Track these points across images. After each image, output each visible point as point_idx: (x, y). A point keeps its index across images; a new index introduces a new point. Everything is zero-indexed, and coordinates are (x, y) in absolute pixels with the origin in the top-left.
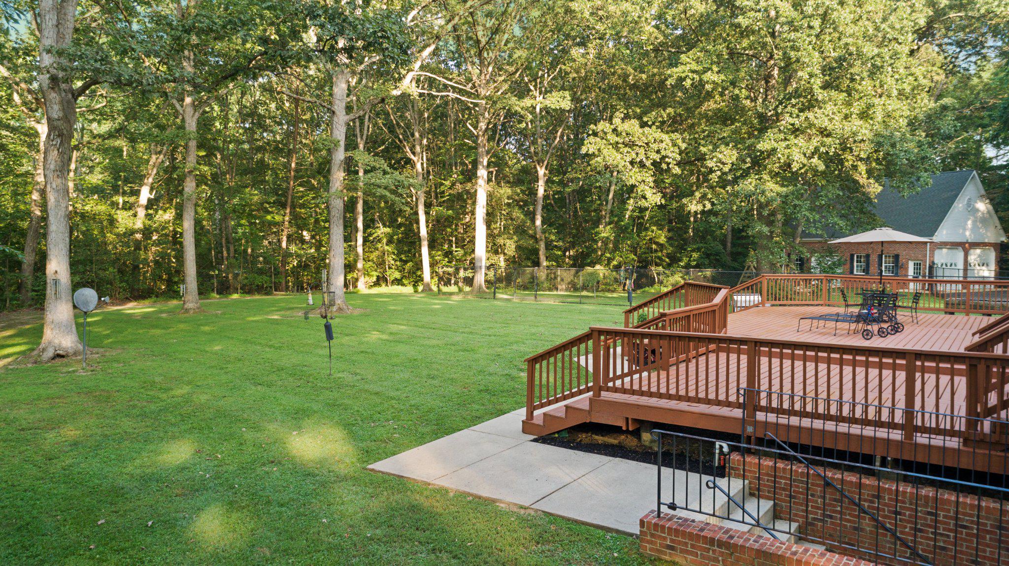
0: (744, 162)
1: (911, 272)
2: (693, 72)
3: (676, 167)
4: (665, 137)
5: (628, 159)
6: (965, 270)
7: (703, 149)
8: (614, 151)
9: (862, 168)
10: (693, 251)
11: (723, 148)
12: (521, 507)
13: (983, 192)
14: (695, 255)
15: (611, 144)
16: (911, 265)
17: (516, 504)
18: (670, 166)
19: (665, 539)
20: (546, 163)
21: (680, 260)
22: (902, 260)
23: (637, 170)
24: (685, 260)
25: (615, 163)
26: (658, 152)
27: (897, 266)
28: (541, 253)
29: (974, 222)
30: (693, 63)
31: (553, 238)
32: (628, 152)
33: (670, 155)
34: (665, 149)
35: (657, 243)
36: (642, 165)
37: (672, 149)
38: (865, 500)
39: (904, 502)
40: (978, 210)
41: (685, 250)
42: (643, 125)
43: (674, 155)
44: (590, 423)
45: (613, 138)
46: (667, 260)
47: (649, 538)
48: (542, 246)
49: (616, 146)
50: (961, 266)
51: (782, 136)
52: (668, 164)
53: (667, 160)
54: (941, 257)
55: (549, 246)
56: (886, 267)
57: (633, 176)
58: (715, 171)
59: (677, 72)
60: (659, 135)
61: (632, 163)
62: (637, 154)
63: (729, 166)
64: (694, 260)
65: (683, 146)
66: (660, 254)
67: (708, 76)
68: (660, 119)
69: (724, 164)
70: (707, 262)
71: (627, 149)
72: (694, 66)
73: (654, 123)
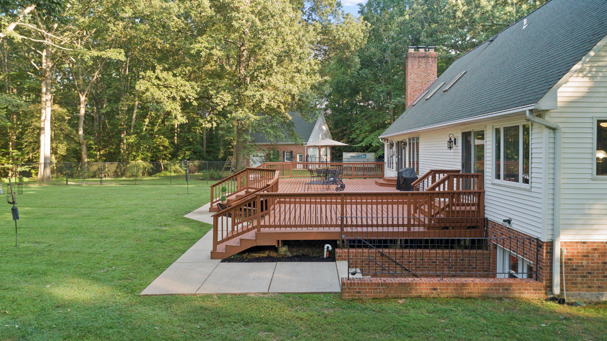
0: (235, 101)
1: (298, 160)
2: (207, 48)
3: (195, 102)
4: (187, 83)
5: (166, 95)
6: (320, 158)
7: (211, 92)
8: (157, 89)
9: (282, 107)
10: (186, 150)
11: (222, 92)
12: (264, 293)
13: (325, 121)
14: (188, 153)
15: (154, 85)
16: (298, 156)
17: (260, 293)
18: (191, 101)
19: (356, 289)
20: (86, 93)
21: (179, 156)
22: (294, 154)
23: (171, 102)
24: (182, 156)
25: (159, 97)
26: (184, 92)
27: (292, 157)
28: (83, 153)
29: (322, 135)
30: (206, 43)
31: (92, 142)
32: (166, 91)
33: (191, 94)
34: (188, 91)
35: (163, 146)
36: (174, 99)
37: (192, 91)
38: (398, 260)
39: (412, 257)
40: (323, 130)
41: (181, 149)
42: (175, 75)
43: (193, 95)
44: (256, 246)
45: (156, 82)
46: (170, 156)
47: (347, 290)
48: (84, 149)
49: (158, 86)
50: (318, 156)
51: (256, 89)
52: (190, 99)
53: (189, 97)
54: (311, 152)
55: (89, 148)
56: (286, 158)
57: (169, 106)
58: (219, 105)
59: (197, 46)
60: (183, 82)
61: (168, 97)
62: (171, 93)
63: (228, 103)
64: (187, 156)
65: (199, 89)
66: (165, 152)
67: (214, 52)
68: (184, 73)
69: (224, 101)
70: (195, 157)
71: (165, 89)
72: (207, 45)
73: (180, 75)
